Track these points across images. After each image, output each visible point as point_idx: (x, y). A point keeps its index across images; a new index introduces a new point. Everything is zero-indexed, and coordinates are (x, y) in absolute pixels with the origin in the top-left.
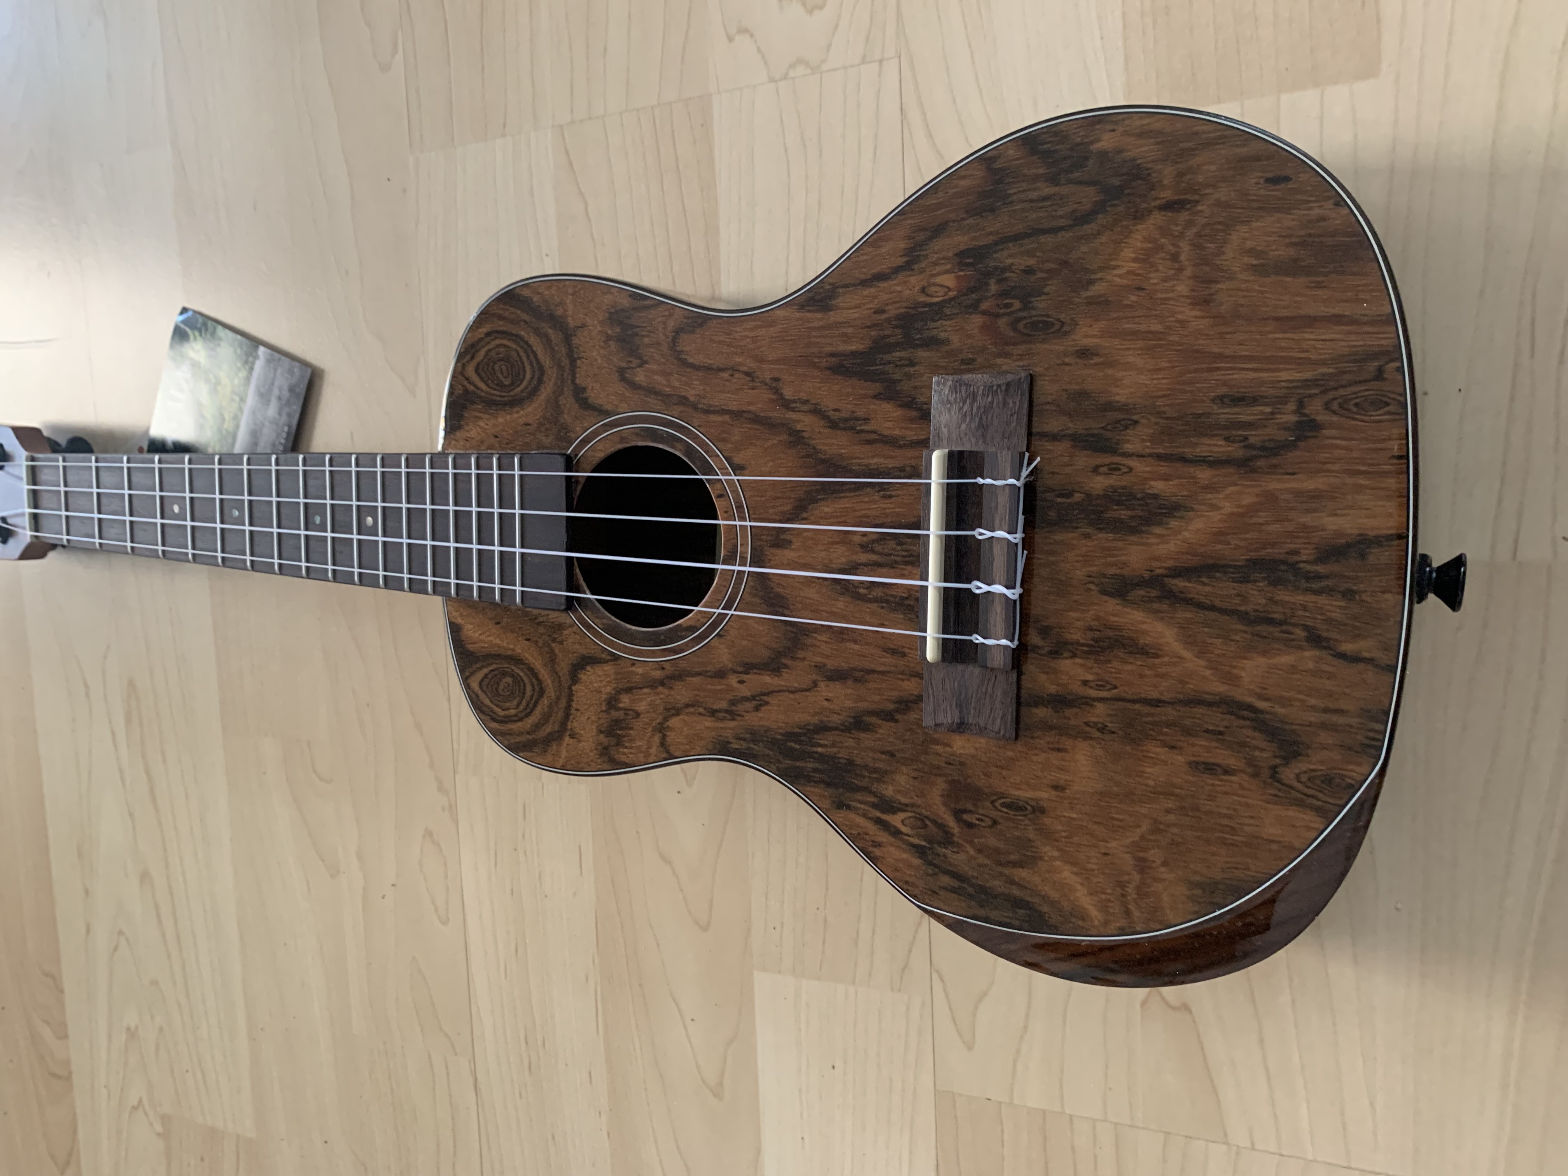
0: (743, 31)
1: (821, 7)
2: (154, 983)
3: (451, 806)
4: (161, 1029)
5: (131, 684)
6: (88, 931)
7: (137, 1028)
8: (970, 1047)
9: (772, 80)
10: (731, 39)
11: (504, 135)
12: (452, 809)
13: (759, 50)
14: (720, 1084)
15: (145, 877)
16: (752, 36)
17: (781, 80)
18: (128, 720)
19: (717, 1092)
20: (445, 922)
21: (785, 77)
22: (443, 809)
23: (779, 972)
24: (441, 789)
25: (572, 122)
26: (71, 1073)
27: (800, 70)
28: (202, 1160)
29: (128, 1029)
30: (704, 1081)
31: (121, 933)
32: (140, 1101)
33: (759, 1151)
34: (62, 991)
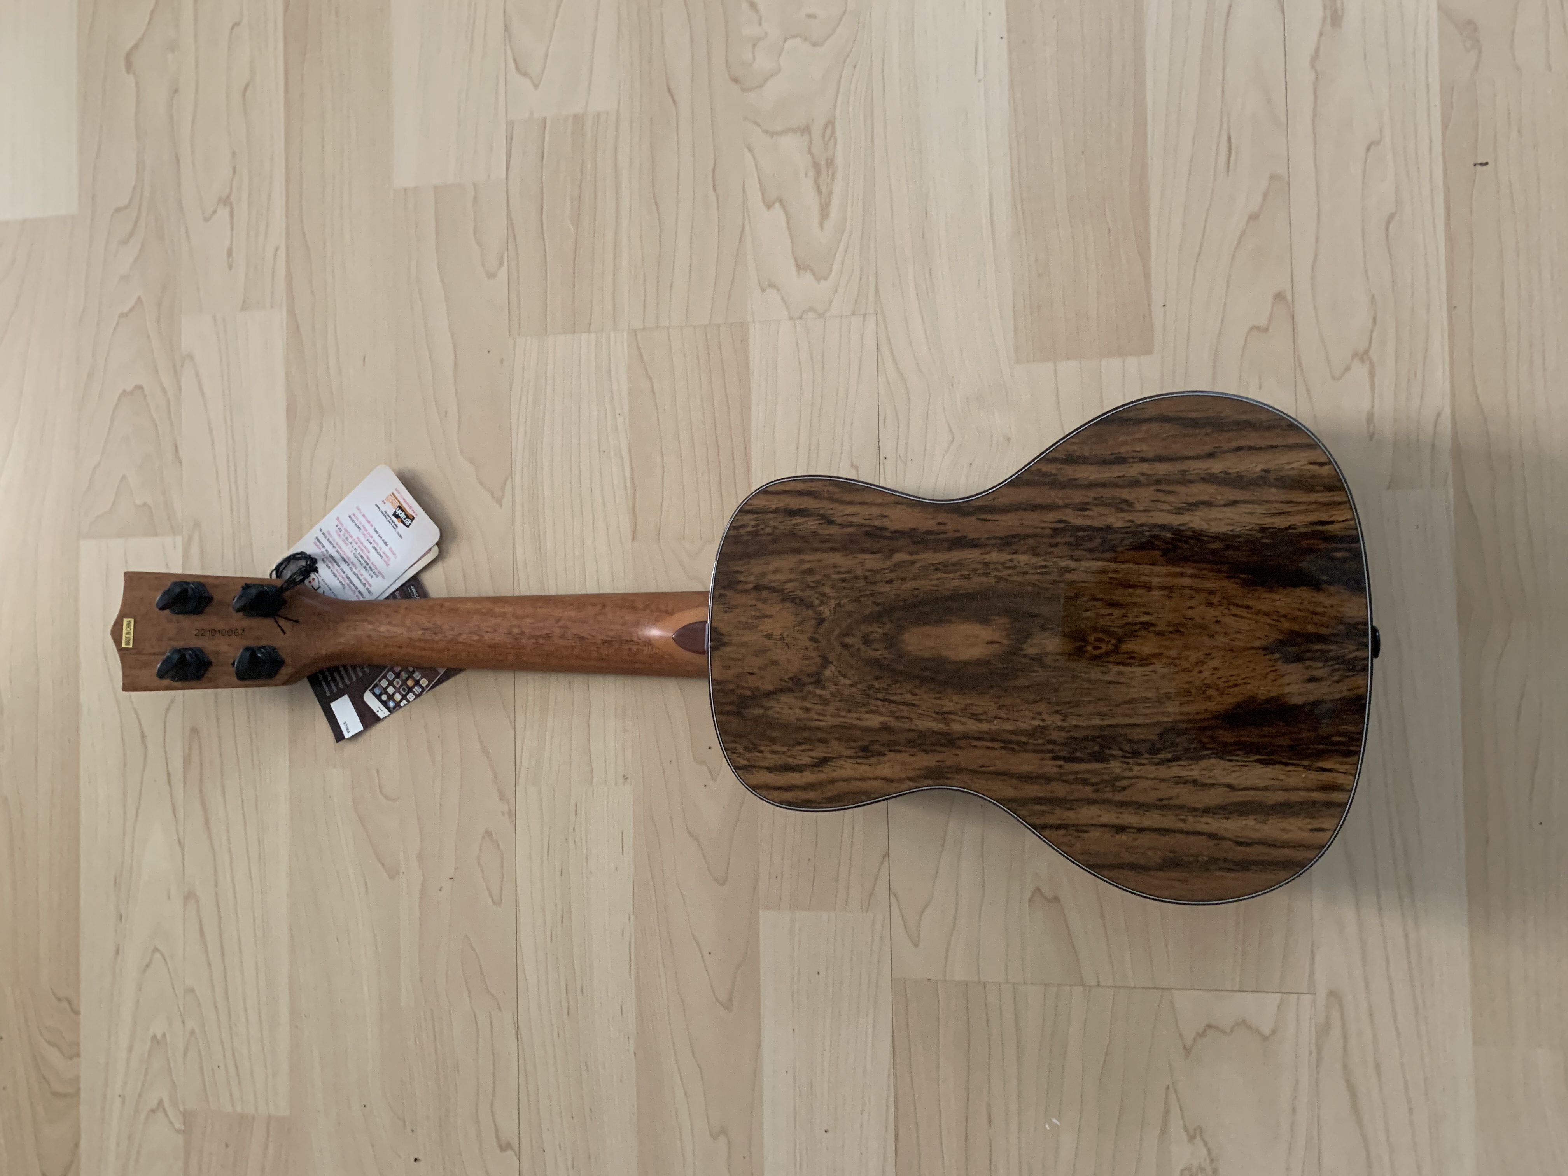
0: (772, 285)
1: (826, 278)
2: (191, 990)
3: (510, 810)
4: (193, 1033)
5: (194, 731)
6: (117, 952)
7: (164, 1035)
8: (916, 945)
9: (791, 319)
10: (763, 290)
11: (589, 332)
12: (512, 815)
13: (783, 299)
14: (730, 1000)
15: (189, 897)
16: (778, 290)
17: (798, 319)
18: (187, 762)
19: (728, 1006)
20: (498, 903)
21: (801, 318)
22: (503, 814)
23: (779, 909)
24: (502, 797)
25: (644, 329)
26: (79, 1089)
27: (811, 315)
28: (227, 1146)
29: (154, 1037)
30: (717, 999)
31: (156, 950)
32: (161, 1102)
33: (759, 1046)
34: (77, 1013)
